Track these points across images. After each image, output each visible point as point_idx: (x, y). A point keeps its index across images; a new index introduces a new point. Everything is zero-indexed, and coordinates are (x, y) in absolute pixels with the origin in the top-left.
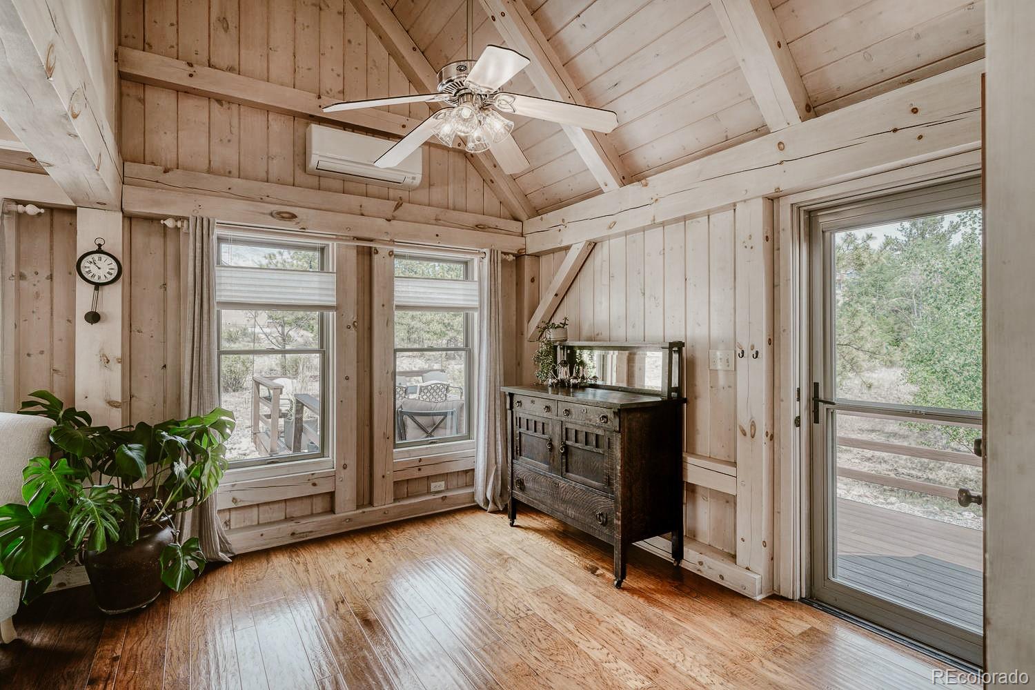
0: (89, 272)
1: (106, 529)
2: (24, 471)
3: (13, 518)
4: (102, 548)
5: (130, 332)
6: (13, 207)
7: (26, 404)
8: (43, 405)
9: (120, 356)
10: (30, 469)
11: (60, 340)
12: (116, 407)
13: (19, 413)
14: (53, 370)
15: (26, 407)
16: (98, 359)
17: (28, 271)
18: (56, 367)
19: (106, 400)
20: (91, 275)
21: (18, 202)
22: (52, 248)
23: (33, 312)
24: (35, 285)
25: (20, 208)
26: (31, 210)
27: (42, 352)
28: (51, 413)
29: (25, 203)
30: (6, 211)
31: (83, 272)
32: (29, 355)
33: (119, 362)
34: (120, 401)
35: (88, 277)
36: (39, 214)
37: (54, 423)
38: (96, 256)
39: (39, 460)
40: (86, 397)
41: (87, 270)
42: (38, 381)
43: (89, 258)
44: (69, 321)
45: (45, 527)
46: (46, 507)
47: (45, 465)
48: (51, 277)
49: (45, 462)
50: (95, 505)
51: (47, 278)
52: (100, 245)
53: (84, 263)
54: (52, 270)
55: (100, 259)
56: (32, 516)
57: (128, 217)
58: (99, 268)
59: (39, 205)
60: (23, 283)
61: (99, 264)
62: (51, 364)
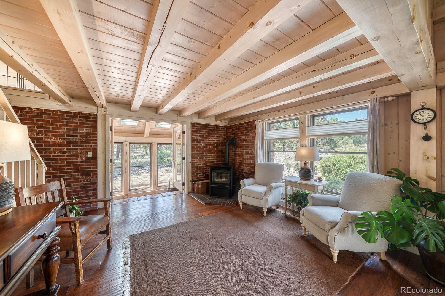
0: (418, 118)
1: (435, 241)
2: (391, 200)
3: (387, 217)
4: (433, 250)
5: (441, 144)
6: (383, 100)
7: (388, 172)
8: (396, 174)
9: (435, 156)
10: (394, 199)
11: (403, 148)
12: (433, 180)
13: (386, 175)
14: (399, 160)
15: (389, 174)
16: (422, 157)
17: (389, 123)
18: (400, 159)
19: (427, 176)
20: (418, 120)
21: (384, 98)
22: (398, 112)
23: (391, 138)
24: (391, 127)
25: (386, 99)
26: (390, 99)
27: (394, 153)
28: (399, 177)
29: (387, 97)
30: (380, 102)
31: (414, 119)
32: (389, 154)
33: (435, 159)
34: (435, 177)
35: (417, 121)
36: (393, 100)
37: (402, 182)
38: (421, 111)
39: (397, 197)
40: (416, 173)
41: (416, 118)
42: (393, 164)
43: (418, 113)
44: (406, 140)
45: (401, 226)
46: (401, 218)
47: (400, 200)
48: (398, 124)
49: (400, 198)
50: (428, 227)
51: (396, 124)
52: (423, 106)
53: (415, 115)
54: (398, 121)
55: (423, 112)
56: (395, 219)
57: (439, 89)
58: (423, 116)
59: (393, 96)
60: (386, 127)
61: (423, 114)
62: (398, 157)
